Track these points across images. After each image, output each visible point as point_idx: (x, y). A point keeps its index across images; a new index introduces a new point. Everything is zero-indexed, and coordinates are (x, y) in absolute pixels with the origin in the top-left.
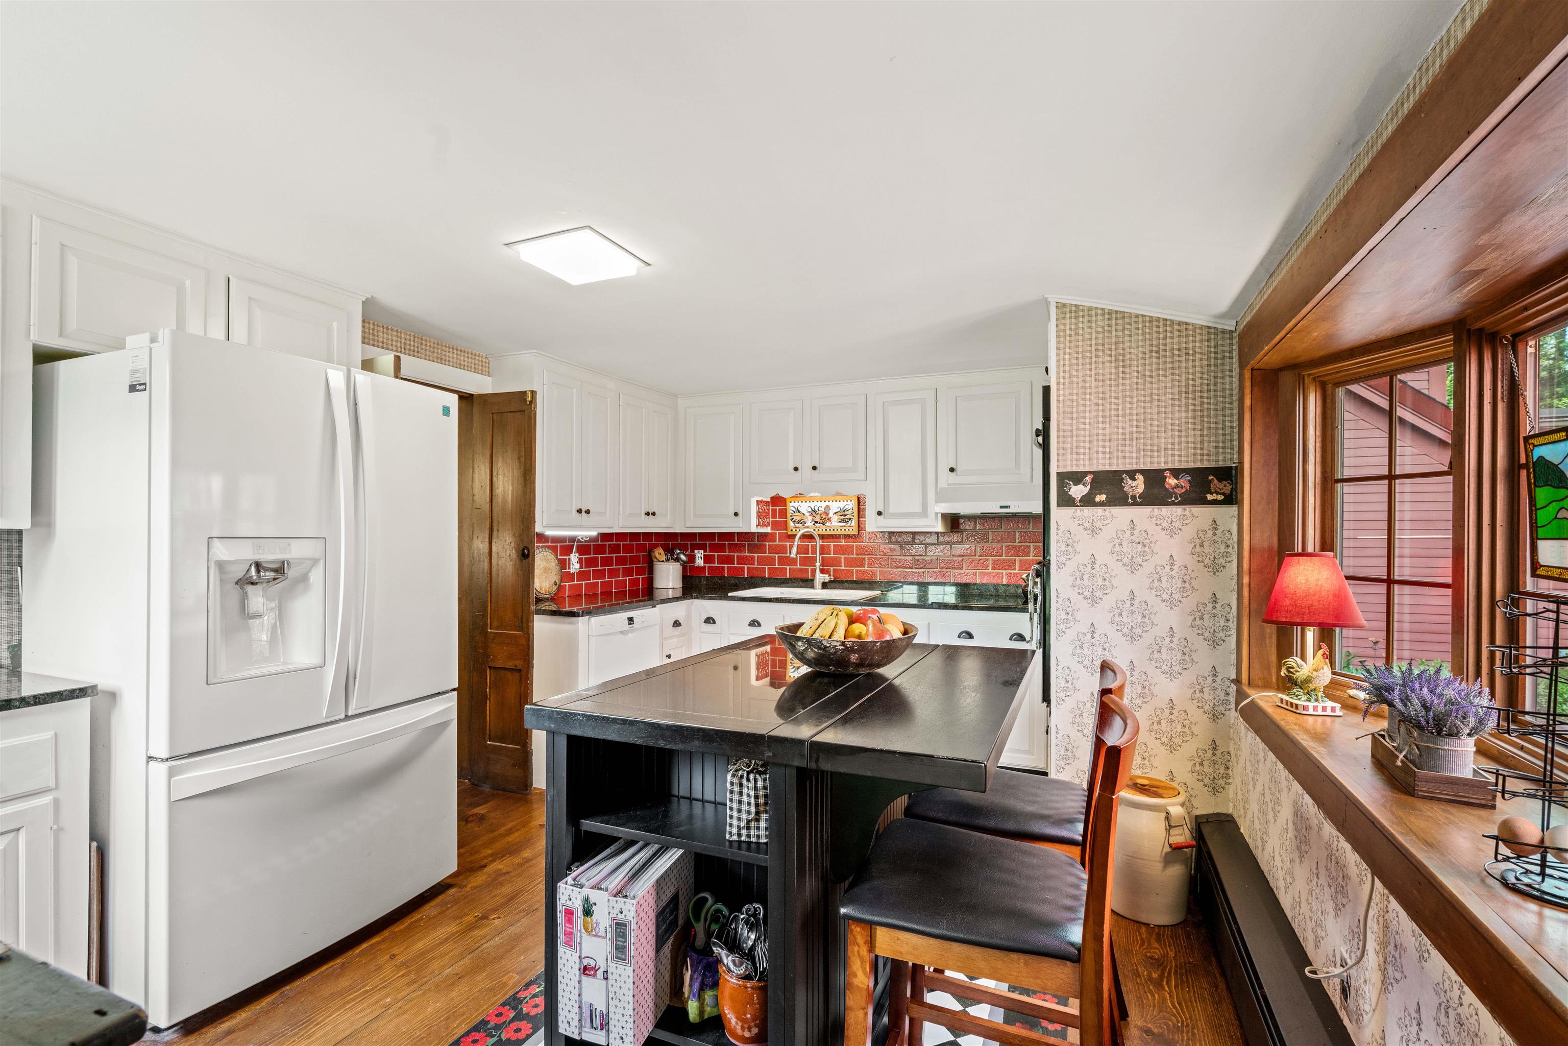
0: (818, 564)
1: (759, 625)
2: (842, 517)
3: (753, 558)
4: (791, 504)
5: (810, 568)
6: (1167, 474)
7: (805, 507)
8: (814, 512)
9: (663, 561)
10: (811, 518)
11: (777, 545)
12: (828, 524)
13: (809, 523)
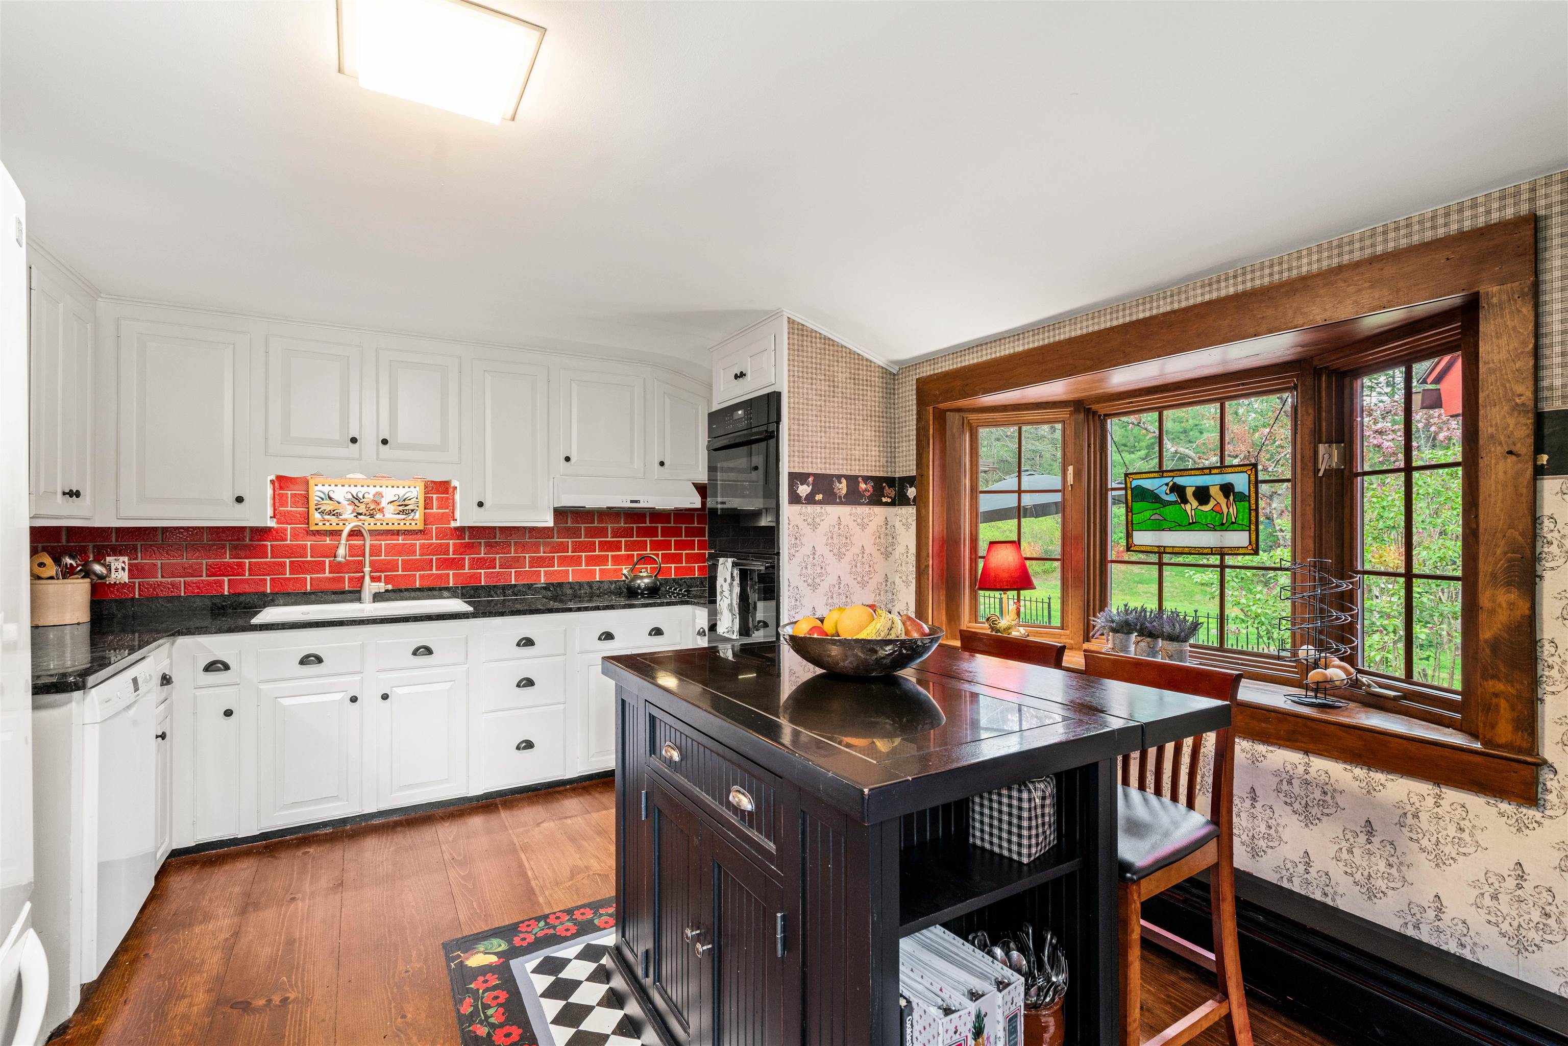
0: (367, 569)
1: (320, 662)
2: (401, 508)
3: (241, 566)
4: (316, 488)
5: (347, 576)
6: (860, 480)
7: (341, 494)
8: (356, 500)
9: (52, 578)
10: (351, 508)
11: (287, 545)
12: (379, 516)
13: (348, 512)
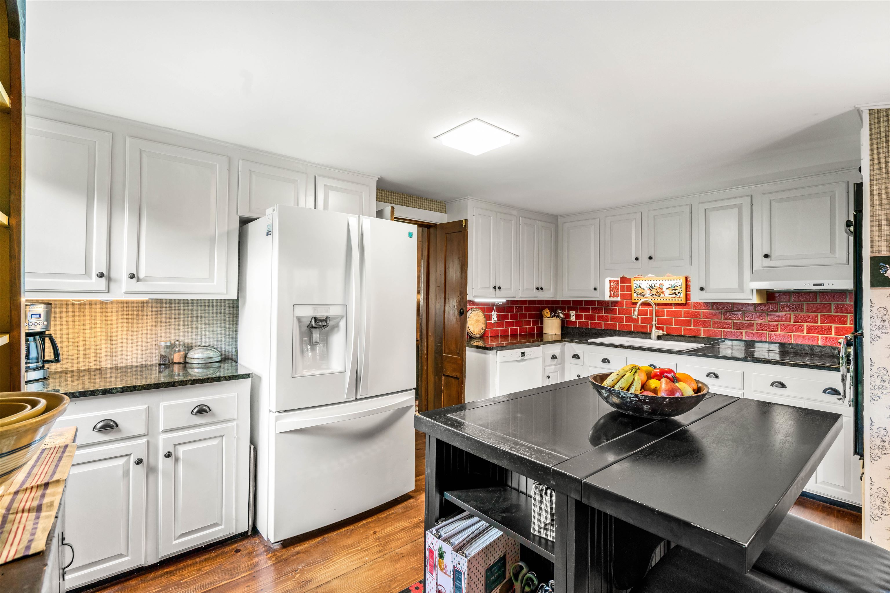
0: (654, 323)
1: (609, 362)
2: (673, 291)
3: (608, 317)
4: (634, 282)
5: (648, 325)
7: (644, 285)
8: (651, 287)
9: (549, 317)
10: (649, 292)
11: (624, 309)
12: (662, 296)
13: (648, 294)
